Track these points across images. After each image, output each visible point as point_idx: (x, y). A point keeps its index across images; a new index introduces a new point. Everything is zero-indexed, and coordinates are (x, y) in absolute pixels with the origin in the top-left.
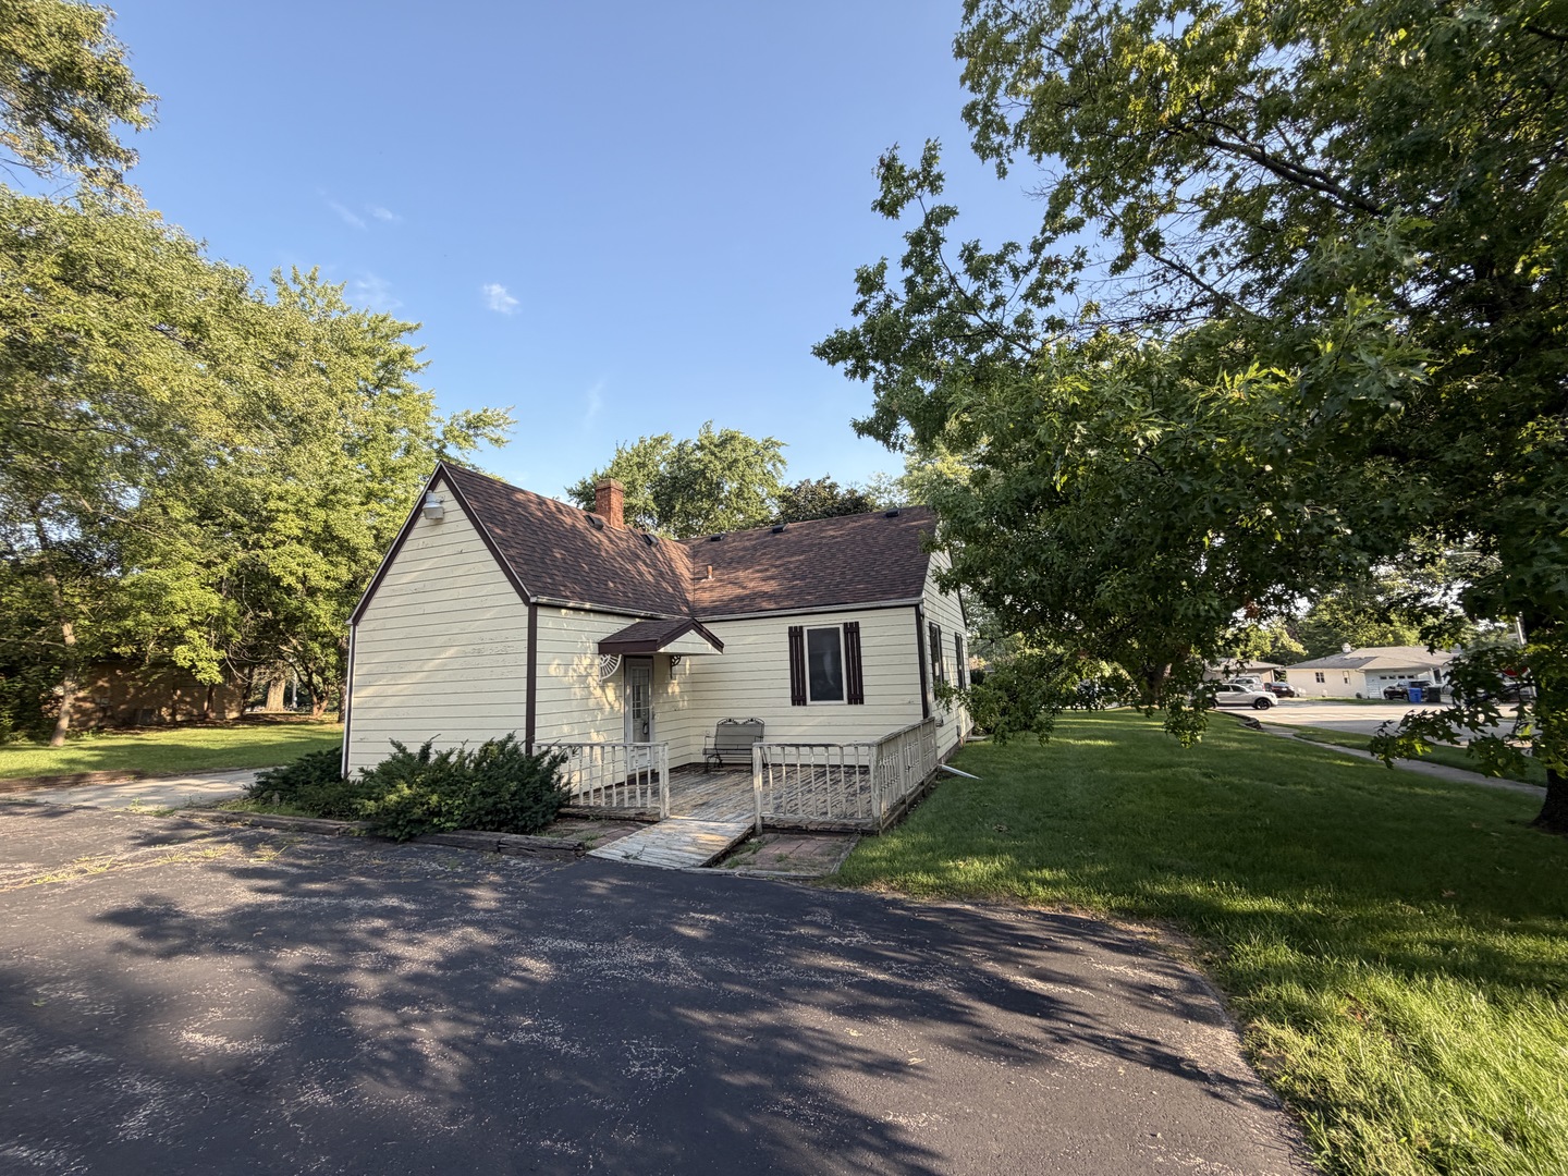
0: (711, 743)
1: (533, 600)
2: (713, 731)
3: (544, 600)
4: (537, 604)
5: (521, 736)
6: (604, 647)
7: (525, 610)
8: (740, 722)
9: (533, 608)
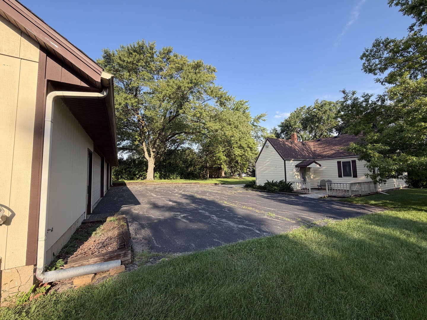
0: (319, 184)
1: (285, 159)
2: (320, 182)
3: (286, 159)
4: (285, 160)
5: (284, 180)
6: (296, 166)
7: (284, 161)
8: (326, 180)
9: (285, 161)
